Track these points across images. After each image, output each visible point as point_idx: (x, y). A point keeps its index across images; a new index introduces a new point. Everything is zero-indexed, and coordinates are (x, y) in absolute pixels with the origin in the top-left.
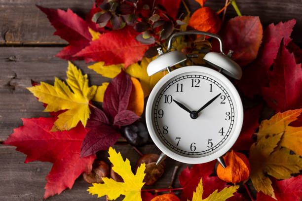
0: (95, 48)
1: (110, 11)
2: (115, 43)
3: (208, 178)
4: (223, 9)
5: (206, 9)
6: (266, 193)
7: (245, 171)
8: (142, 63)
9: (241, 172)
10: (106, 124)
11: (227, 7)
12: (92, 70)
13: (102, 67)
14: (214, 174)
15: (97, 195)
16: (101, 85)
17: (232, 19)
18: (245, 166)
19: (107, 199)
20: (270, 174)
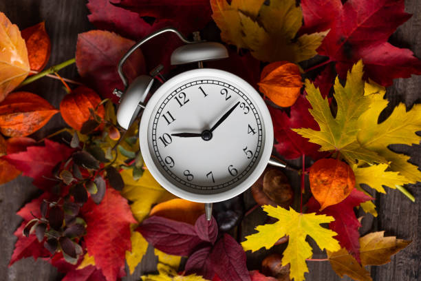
0: (106, 263)
1: (58, 239)
2: (101, 235)
3: (292, 119)
4: (64, 83)
5: (62, 106)
6: (320, 43)
7: (287, 69)
8: (131, 199)
9: (289, 74)
10: (211, 251)
11: (61, 76)
12: (136, 268)
13: (134, 254)
14: (287, 111)
15: (305, 274)
16: (157, 257)
17: (79, 70)
18: (281, 68)
19: (310, 259)
20: (294, 35)
